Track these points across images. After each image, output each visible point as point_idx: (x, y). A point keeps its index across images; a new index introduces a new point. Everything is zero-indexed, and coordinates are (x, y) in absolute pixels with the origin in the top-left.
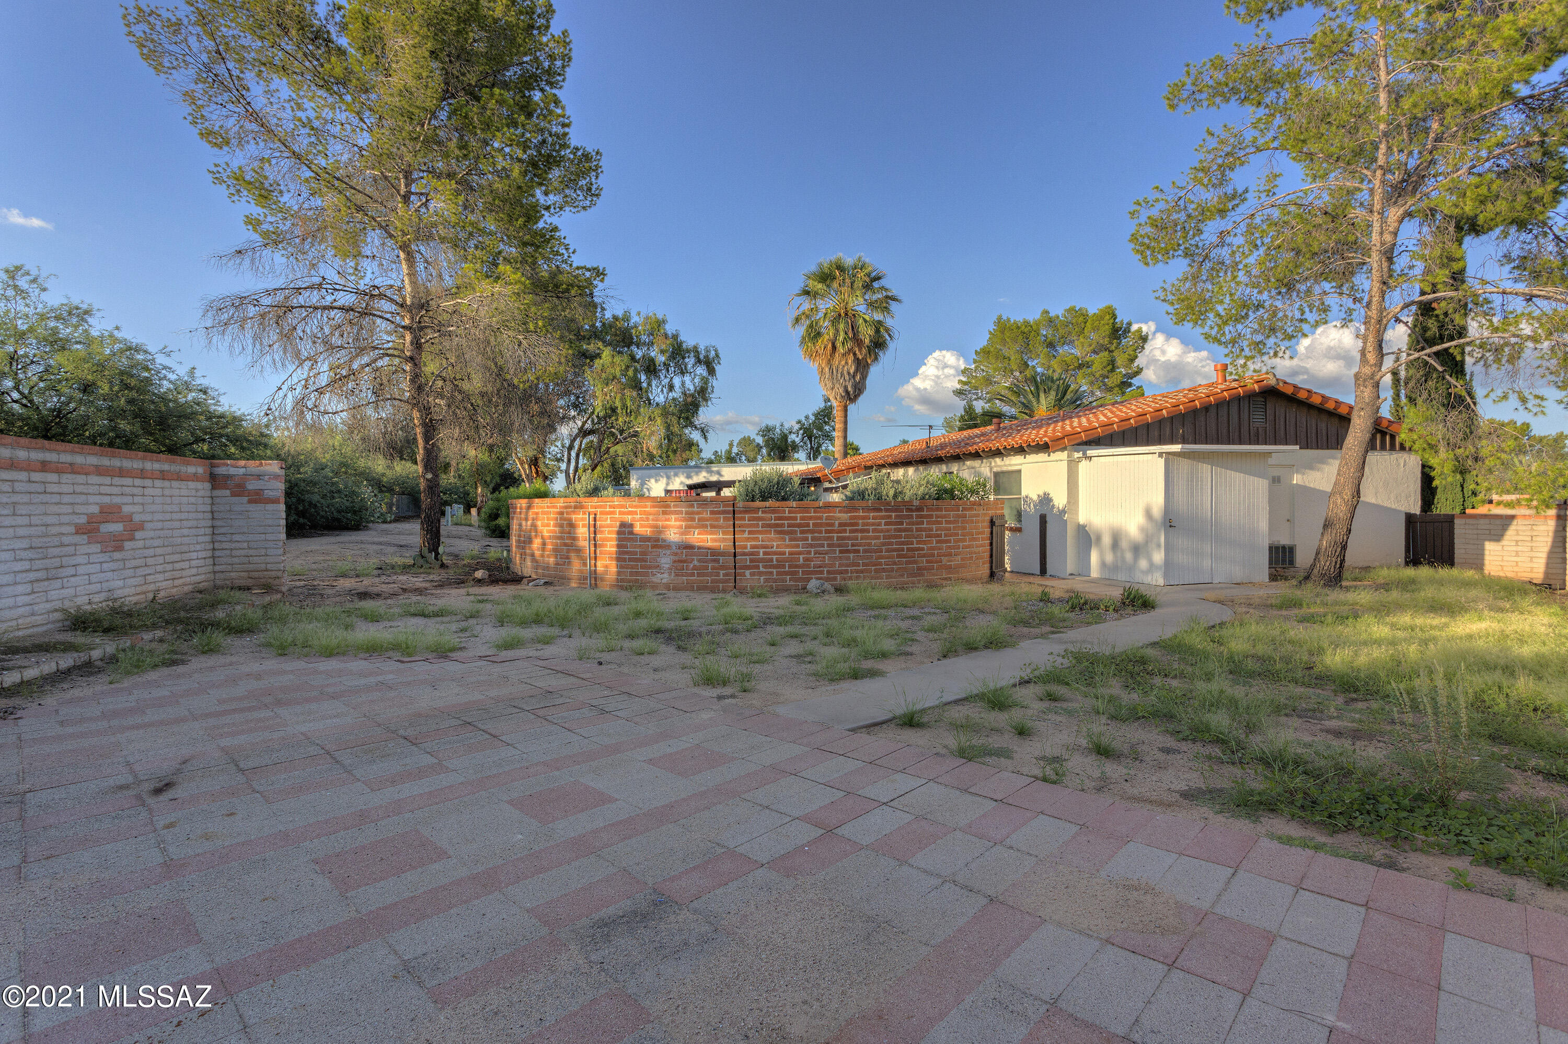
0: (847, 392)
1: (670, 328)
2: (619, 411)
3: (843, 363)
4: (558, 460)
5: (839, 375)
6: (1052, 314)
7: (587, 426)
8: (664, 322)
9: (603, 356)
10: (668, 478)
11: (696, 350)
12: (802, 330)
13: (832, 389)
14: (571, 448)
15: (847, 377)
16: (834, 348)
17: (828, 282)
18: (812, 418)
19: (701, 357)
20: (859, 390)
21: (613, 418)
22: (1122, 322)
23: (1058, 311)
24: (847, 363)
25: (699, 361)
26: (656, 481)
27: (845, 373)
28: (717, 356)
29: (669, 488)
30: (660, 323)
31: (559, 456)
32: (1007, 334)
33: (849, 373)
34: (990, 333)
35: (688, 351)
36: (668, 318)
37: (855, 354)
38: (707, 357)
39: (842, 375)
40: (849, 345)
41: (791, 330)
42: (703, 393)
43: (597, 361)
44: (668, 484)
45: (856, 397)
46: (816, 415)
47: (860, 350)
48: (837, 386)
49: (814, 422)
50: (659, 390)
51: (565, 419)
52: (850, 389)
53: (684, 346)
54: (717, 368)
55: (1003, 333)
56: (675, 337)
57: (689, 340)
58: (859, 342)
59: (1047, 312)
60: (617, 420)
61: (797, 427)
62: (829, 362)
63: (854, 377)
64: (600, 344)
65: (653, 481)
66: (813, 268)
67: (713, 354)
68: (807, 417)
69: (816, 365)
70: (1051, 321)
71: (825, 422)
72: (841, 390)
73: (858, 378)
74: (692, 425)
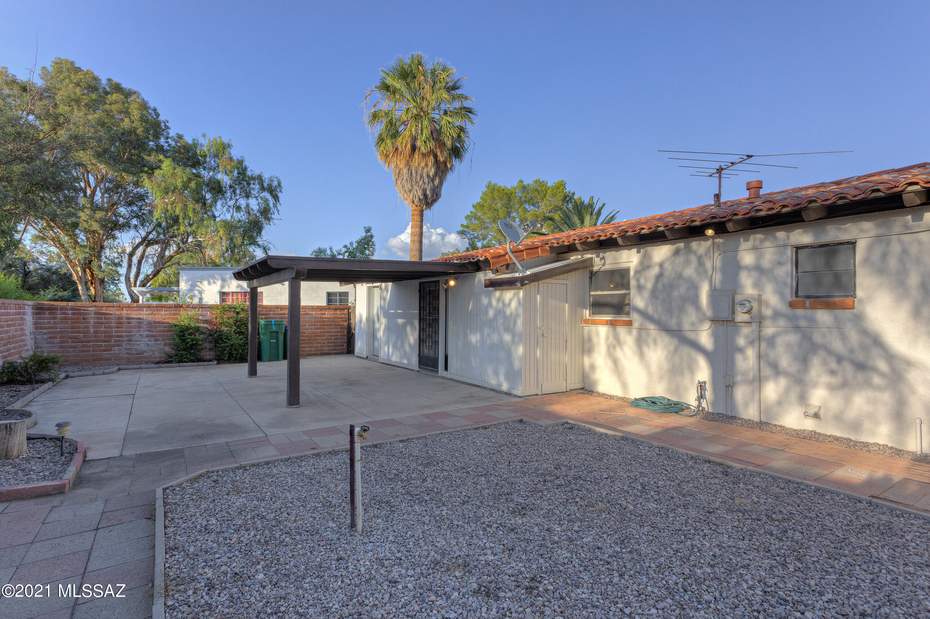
0: (425, 196)
1: (235, 153)
2: (181, 220)
3: (423, 164)
4: (116, 265)
5: (419, 177)
6: (525, 183)
7: (151, 236)
8: (229, 146)
9: (164, 166)
10: (224, 280)
11: (260, 179)
12: (380, 127)
13: (410, 191)
14: (131, 255)
15: (426, 180)
16: (414, 148)
17: (409, 79)
18: (355, 245)
19: (265, 185)
20: (437, 195)
21: (175, 228)
22: (569, 192)
23: (529, 181)
24: (426, 165)
25: (263, 189)
26: (209, 283)
27: (425, 175)
28: (279, 185)
29: (226, 290)
30: (225, 147)
31: (116, 261)
32: (496, 193)
33: (428, 176)
34: (483, 193)
35: (253, 179)
36: (233, 143)
37: (436, 156)
38: (270, 186)
39: (421, 177)
40: (431, 144)
41: (367, 126)
42: (265, 212)
43: (157, 172)
44: (223, 287)
45: (434, 201)
46: (359, 242)
47: (442, 152)
48: (416, 187)
49: (357, 247)
50: (225, 209)
51: (126, 226)
52: (428, 192)
53: (249, 173)
54: (280, 195)
55: (492, 193)
56: (240, 162)
57: (253, 169)
58: (441, 144)
59: (522, 182)
60: (178, 229)
61: (344, 250)
62: (408, 164)
63: (433, 180)
64: (161, 157)
65: (206, 283)
66: (392, 63)
67: (275, 183)
68: (351, 244)
69: (393, 166)
70: (524, 188)
71: (365, 248)
72: (420, 193)
73: (437, 182)
74: (254, 242)
